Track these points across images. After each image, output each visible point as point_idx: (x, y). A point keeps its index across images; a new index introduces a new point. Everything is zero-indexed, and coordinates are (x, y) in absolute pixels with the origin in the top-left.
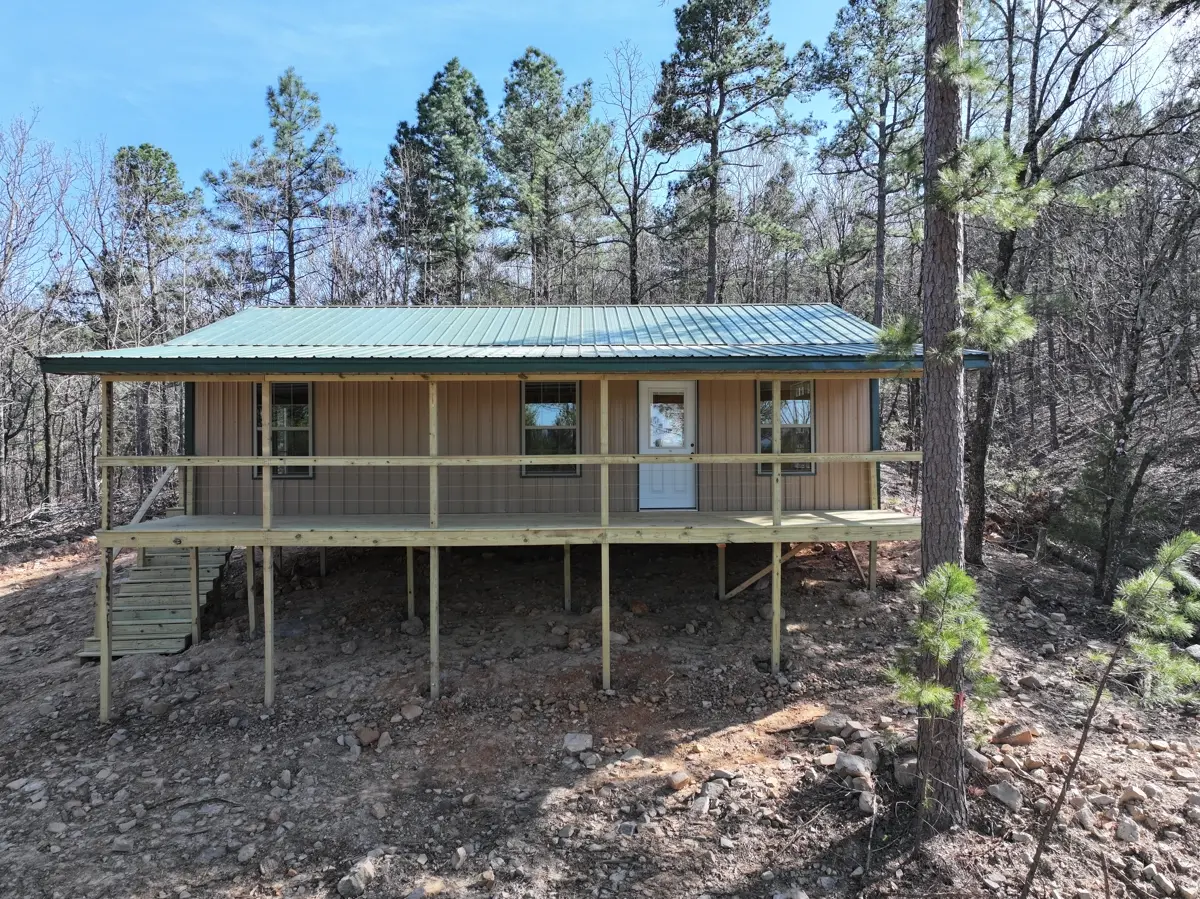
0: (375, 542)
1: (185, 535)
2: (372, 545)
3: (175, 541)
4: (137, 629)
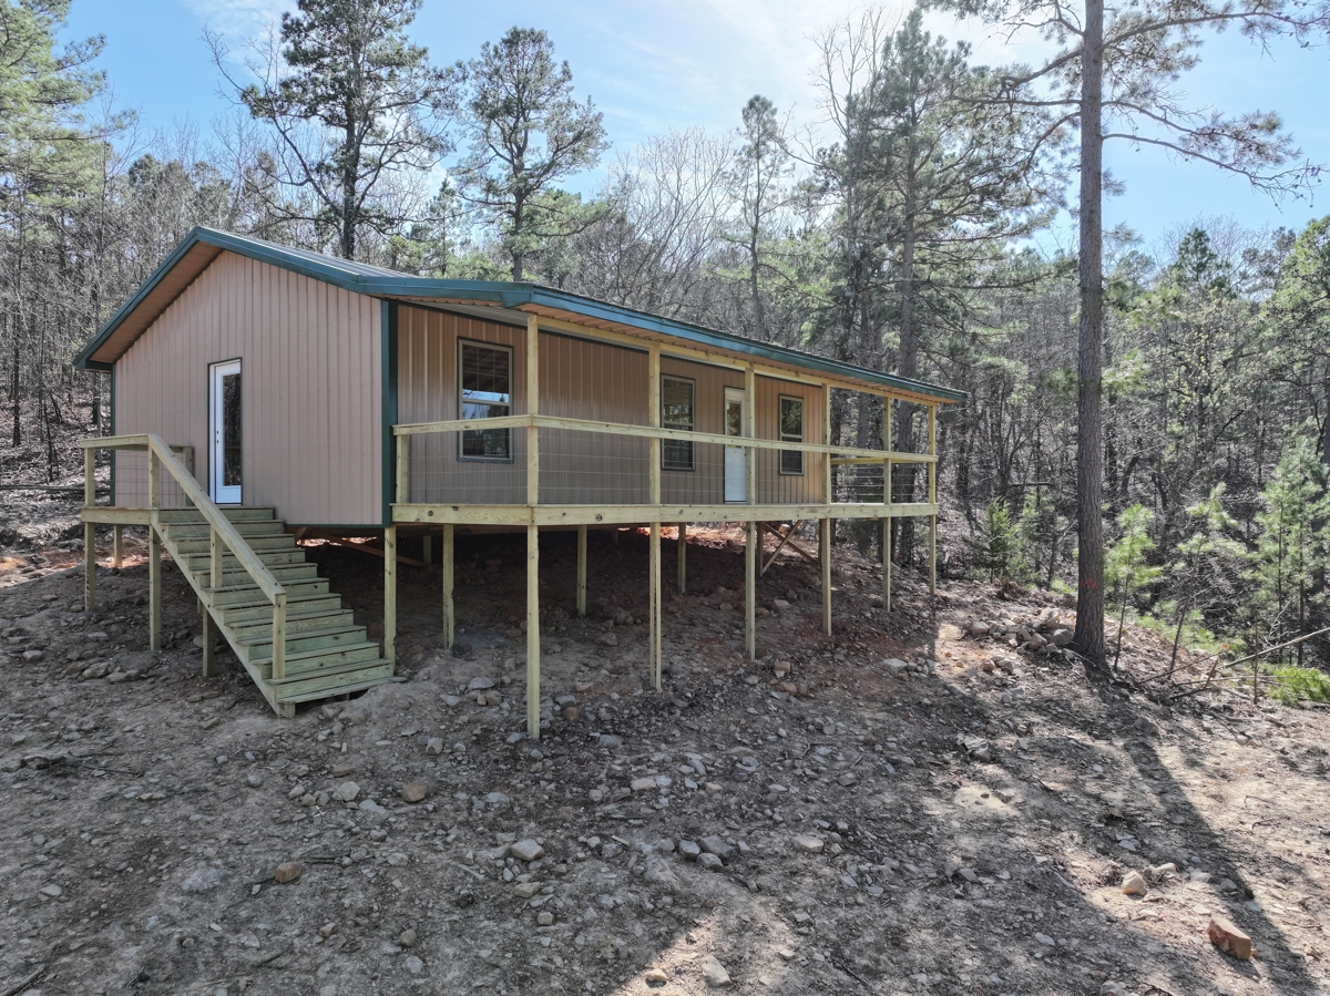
1: (605, 510)
4: (315, 663)
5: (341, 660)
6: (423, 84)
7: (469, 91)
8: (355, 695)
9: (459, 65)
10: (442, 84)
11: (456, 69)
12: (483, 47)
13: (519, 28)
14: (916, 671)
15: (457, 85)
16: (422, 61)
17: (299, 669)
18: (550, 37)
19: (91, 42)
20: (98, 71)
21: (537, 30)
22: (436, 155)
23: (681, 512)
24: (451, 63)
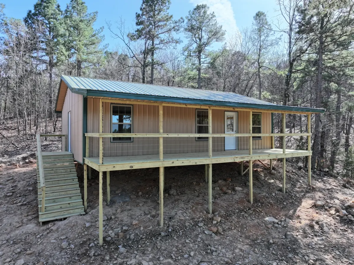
0: (196, 163)
1: (134, 164)
2: (195, 164)
3: (130, 167)
4: (59, 207)
5: (68, 206)
6: (173, 25)
7: (185, 25)
8: (65, 219)
9: (181, 18)
10: (177, 24)
11: (181, 19)
12: (189, 12)
13: (199, 5)
14: (278, 223)
15: (181, 24)
16: (172, 19)
17: (53, 209)
18: (208, 5)
19: (101, 28)
20: (102, 35)
21: (204, 4)
22: (177, 44)
23: (173, 163)
24: (179, 18)
